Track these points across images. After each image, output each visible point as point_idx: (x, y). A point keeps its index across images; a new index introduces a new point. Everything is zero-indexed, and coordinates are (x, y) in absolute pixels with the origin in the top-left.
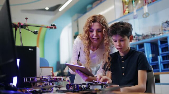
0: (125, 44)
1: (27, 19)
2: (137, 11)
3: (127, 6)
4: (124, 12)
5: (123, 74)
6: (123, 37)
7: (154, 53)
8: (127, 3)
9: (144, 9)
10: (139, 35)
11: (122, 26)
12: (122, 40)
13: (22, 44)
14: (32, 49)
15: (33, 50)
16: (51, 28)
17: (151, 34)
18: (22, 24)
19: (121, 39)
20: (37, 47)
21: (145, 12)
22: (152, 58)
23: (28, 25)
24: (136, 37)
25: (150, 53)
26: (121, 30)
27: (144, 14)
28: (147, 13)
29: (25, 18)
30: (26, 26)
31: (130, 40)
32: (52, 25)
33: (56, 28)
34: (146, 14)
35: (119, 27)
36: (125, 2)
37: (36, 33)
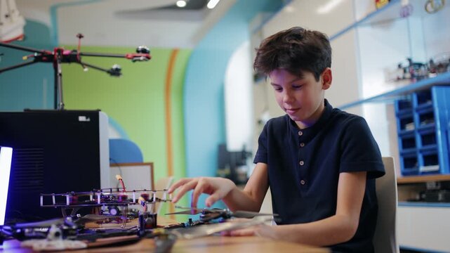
0: (305, 96)
1: (80, 37)
5: (303, 182)
6: (300, 76)
10: (420, 65)
11: (294, 42)
12: (297, 83)
14: (87, 118)
15: (89, 120)
16: (135, 58)
18: (65, 52)
19: (294, 81)
20: (101, 114)
23: (81, 54)
26: (293, 55)
29: (77, 34)
30: (76, 55)
31: (324, 84)
32: (138, 51)
33: (148, 58)
35: (286, 46)
37: (116, 73)
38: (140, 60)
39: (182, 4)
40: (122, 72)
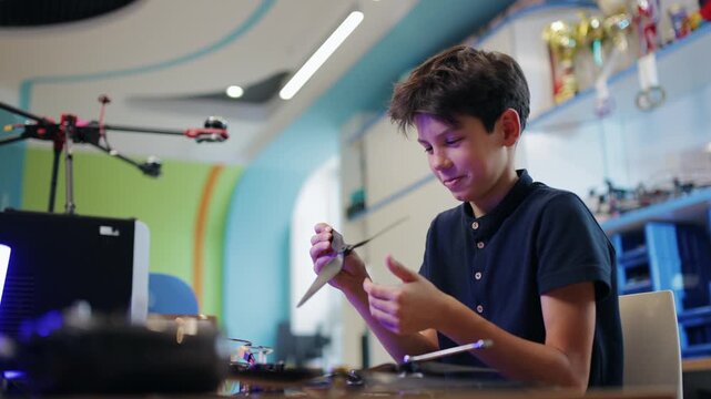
1: (105, 101)
2: (611, 81)
3: (567, 64)
4: (557, 89)
5: (480, 310)
7: (693, 272)
8: (568, 53)
9: (642, 72)
10: (624, 192)
13: (73, 206)
14: (114, 230)
15: (117, 233)
16: (202, 137)
17: (676, 182)
18: (81, 123)
20: (138, 225)
21: (644, 85)
22: (682, 294)
23: (108, 128)
24: (608, 198)
25: (674, 273)
27: (642, 93)
28: (653, 89)
29: (100, 96)
30: (98, 129)
32: (207, 125)
33: (225, 137)
34: (652, 95)
36: (561, 49)
37: (152, 170)
38: (209, 140)
39: (235, 92)
40: (164, 170)
